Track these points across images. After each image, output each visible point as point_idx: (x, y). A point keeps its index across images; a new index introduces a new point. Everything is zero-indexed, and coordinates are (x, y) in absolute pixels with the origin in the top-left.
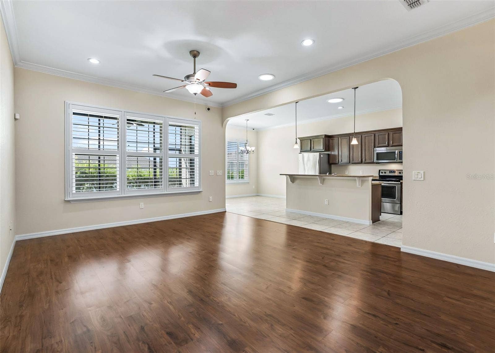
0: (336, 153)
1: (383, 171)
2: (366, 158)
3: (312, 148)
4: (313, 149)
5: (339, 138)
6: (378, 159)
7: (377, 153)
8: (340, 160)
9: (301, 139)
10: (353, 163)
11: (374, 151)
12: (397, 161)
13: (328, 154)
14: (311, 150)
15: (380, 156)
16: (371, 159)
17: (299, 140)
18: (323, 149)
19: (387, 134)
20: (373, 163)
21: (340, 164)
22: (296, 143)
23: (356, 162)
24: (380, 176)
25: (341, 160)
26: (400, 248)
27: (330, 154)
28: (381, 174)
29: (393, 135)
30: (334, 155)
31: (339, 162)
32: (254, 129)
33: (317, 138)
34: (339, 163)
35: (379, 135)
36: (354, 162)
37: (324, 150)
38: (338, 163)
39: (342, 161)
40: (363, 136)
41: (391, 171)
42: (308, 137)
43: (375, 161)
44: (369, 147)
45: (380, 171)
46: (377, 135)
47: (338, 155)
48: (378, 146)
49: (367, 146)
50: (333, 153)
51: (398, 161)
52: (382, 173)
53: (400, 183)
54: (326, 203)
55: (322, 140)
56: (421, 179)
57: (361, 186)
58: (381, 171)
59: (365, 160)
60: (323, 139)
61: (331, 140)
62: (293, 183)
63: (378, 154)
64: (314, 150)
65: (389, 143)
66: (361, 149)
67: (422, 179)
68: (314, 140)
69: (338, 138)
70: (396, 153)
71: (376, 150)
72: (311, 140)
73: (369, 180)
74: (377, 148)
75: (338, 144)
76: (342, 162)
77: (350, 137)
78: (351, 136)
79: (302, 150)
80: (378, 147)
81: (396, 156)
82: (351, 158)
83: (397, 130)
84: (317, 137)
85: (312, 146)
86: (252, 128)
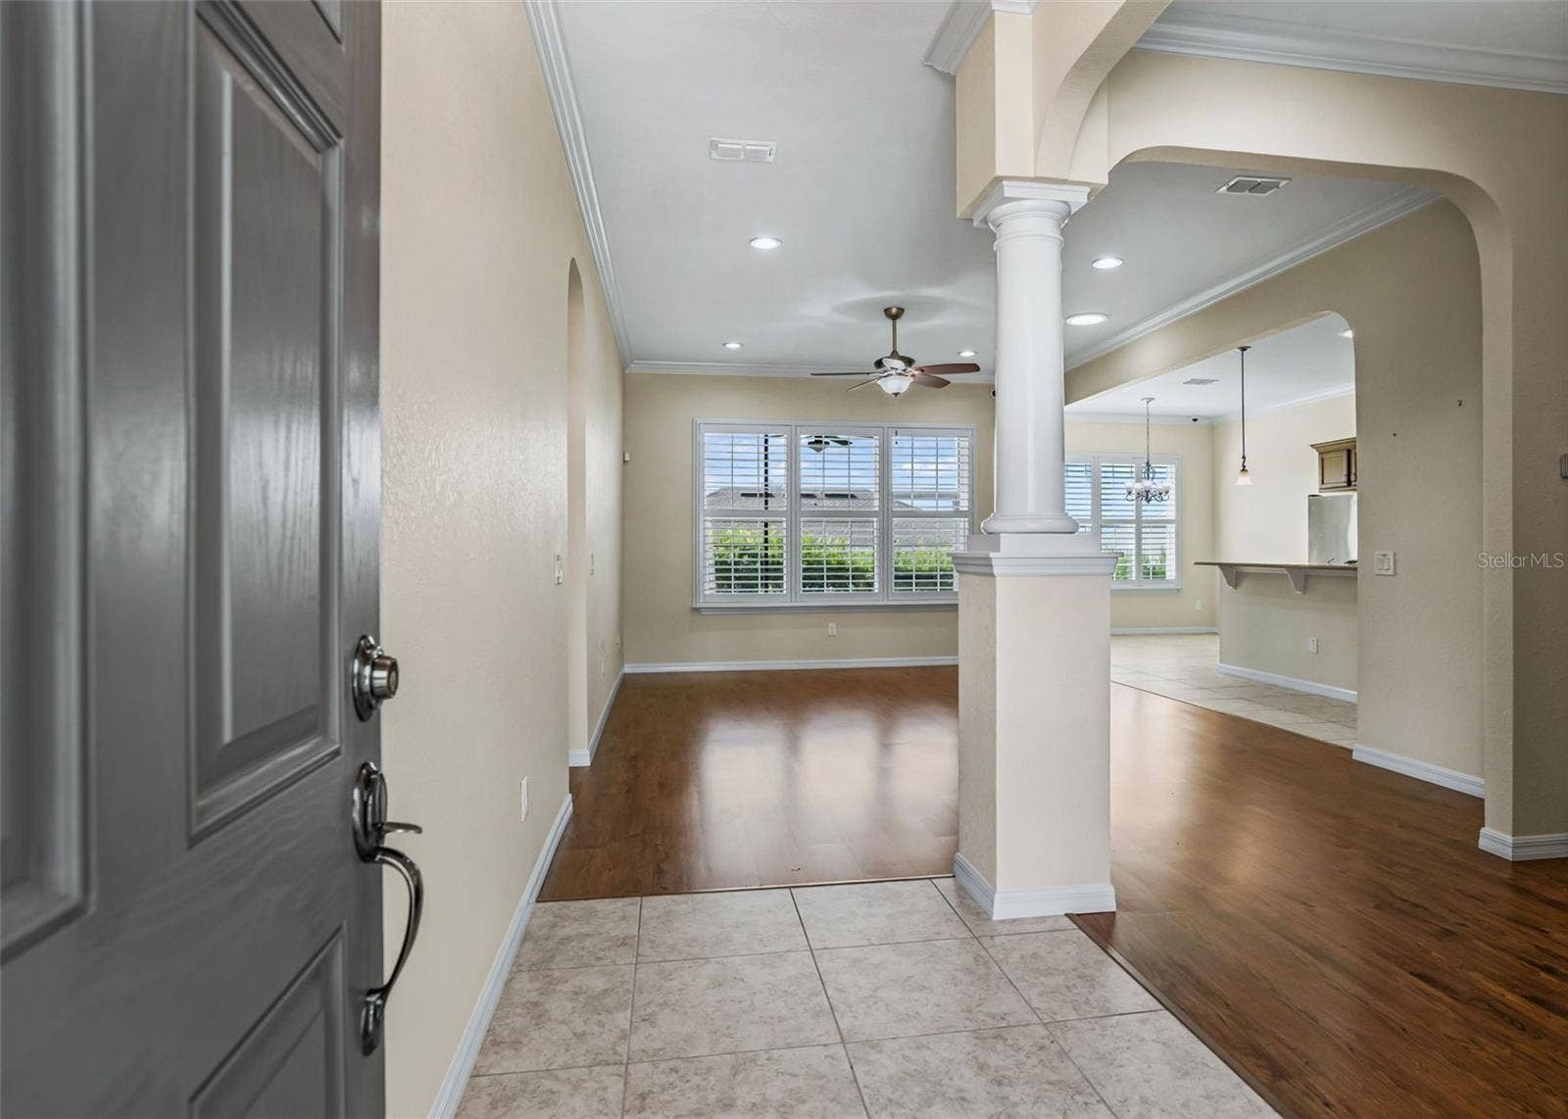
3: (1352, 477)
9: (1322, 450)
14: (1349, 484)
17: (1317, 453)
22: (1244, 470)
26: (1351, 751)
32: (1195, 420)
42: (1336, 443)
54: (1311, 648)
56: (1388, 573)
67: (1391, 572)
72: (1349, 452)
79: (1323, 486)
85: (1353, 471)
86: (1189, 417)
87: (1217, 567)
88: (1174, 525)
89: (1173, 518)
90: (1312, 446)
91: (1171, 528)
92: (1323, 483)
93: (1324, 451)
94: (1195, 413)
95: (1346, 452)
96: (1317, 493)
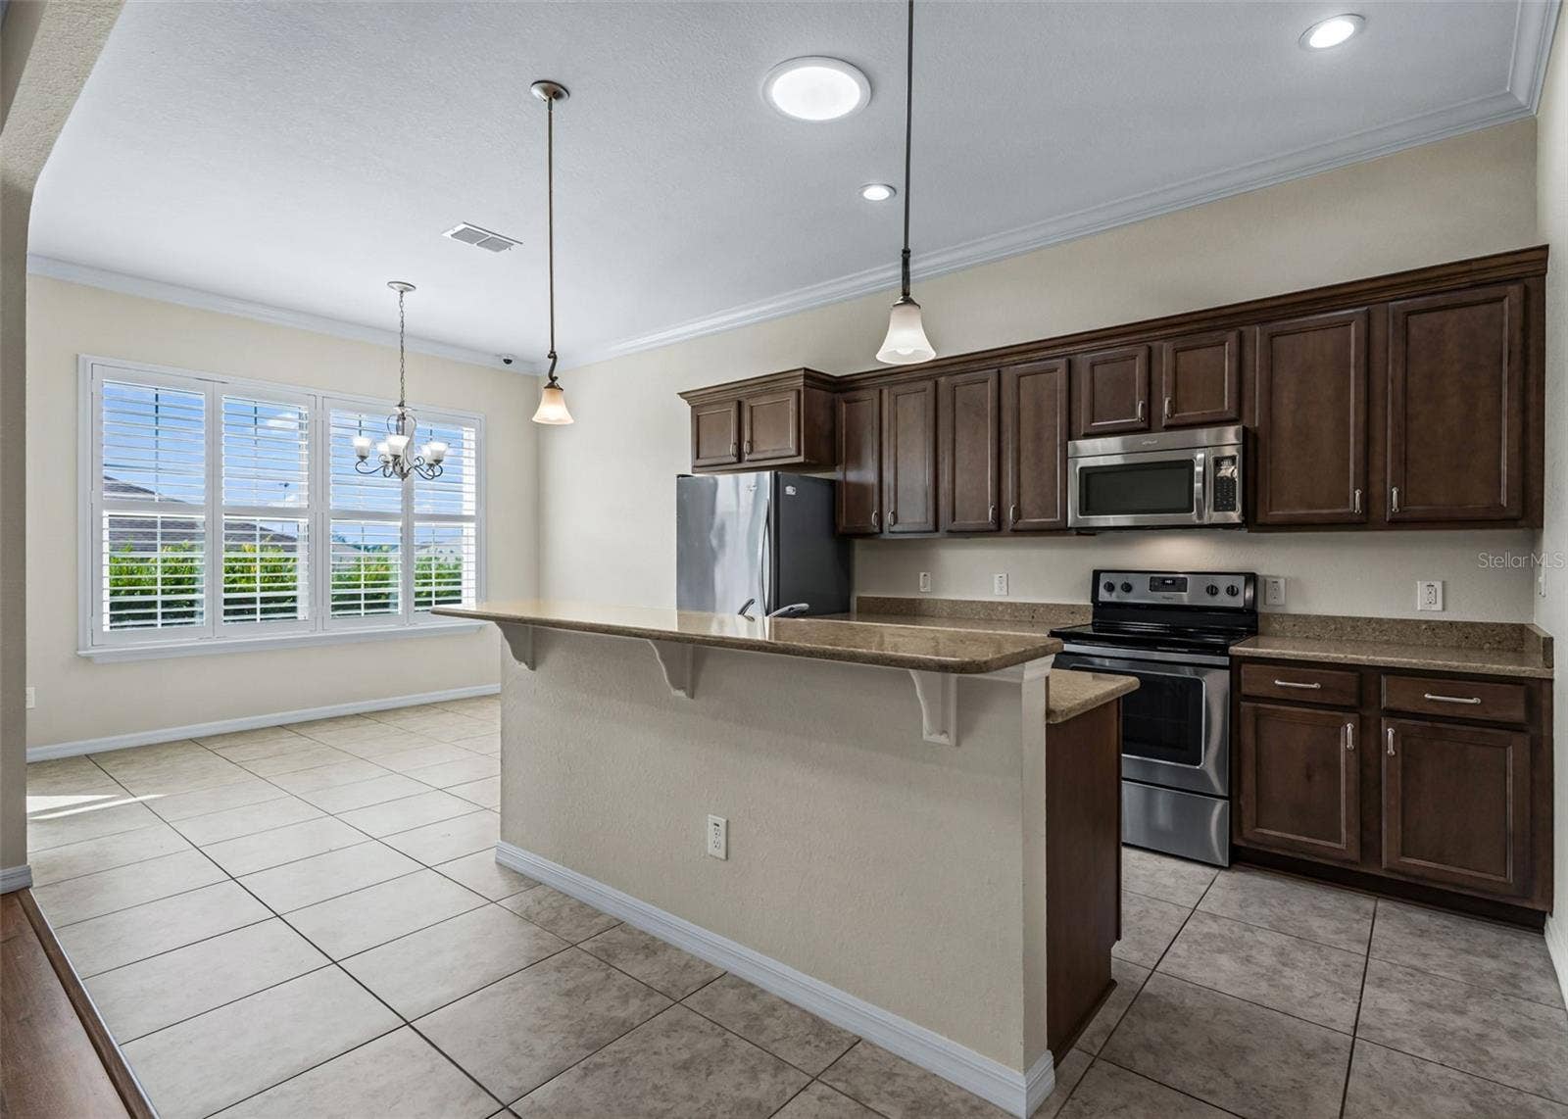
0: (867, 475)
1: (1118, 581)
2: (1026, 500)
3: (746, 447)
4: (751, 451)
5: (885, 392)
6: (1086, 508)
7: (1081, 469)
8: (888, 518)
9: (697, 400)
10: (954, 533)
11: (1065, 459)
12: (1200, 516)
13: (832, 483)
14: (740, 460)
15: (1099, 489)
16: (1047, 509)
17: (689, 408)
18: (799, 454)
19: (1142, 353)
20: (1060, 530)
21: (886, 535)
22: (551, 386)
23: (972, 523)
24: (1099, 607)
25: (895, 514)
27: (840, 482)
28: (1104, 596)
29: (1176, 359)
30: (861, 489)
31: (885, 526)
32: (508, 362)
33: (772, 392)
34: (881, 531)
35: (1093, 365)
36: (959, 524)
37: (801, 459)
38: (877, 530)
39: (896, 522)
40: (1008, 375)
41: (1163, 581)
43: (1073, 517)
44: (1038, 437)
45: (1097, 574)
46: (1083, 361)
47: (876, 490)
48: (1088, 431)
49: (1027, 431)
50: (852, 476)
51: (1206, 521)
52: (1110, 588)
53: (1225, 661)
54: (714, 843)
55: (792, 398)
57: (958, 744)
58: (1104, 579)
59: (1018, 515)
60: (799, 392)
61: (844, 405)
62: (533, 667)
63: (1087, 474)
64: (753, 456)
65: (1154, 409)
66: (995, 451)
68: (753, 402)
69: (881, 392)
70: (1199, 469)
71: (1076, 448)
72: (740, 404)
73: (1025, 689)
74: (1079, 443)
75: (876, 426)
76: (896, 528)
77: (936, 383)
78: (941, 375)
79: (701, 462)
80: (1088, 436)
81: (1198, 485)
82: (943, 502)
83: (1203, 325)
84: (769, 384)
85: (747, 436)
86: (499, 356)
87: (493, 623)
88: (473, 525)
89: (473, 513)
90: (680, 394)
91: (470, 529)
92: (698, 457)
93: (701, 402)
94: (507, 353)
95: (735, 403)
96: (690, 474)
